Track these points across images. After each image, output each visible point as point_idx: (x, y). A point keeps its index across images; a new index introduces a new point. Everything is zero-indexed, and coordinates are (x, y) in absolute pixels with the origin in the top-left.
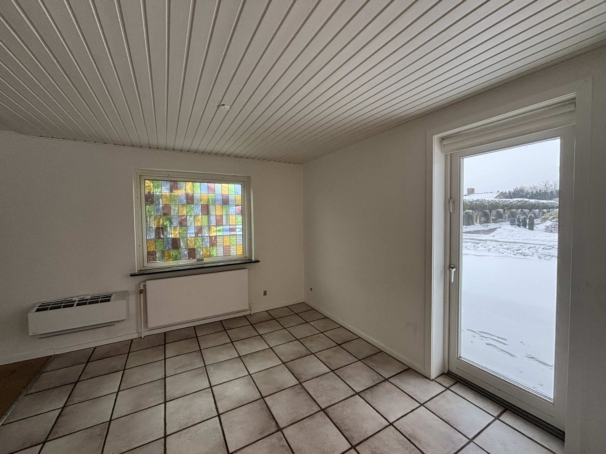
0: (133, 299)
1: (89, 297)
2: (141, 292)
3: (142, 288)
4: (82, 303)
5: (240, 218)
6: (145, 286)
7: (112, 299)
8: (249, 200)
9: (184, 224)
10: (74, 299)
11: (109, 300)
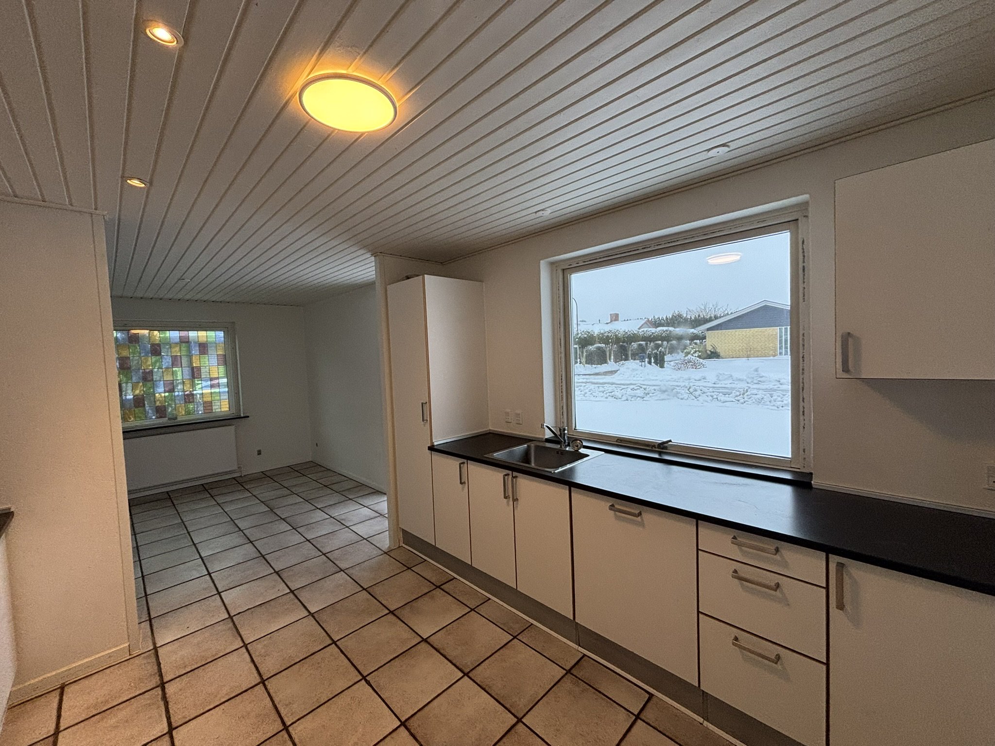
5: (222, 369)
8: (234, 348)
9: (149, 379)
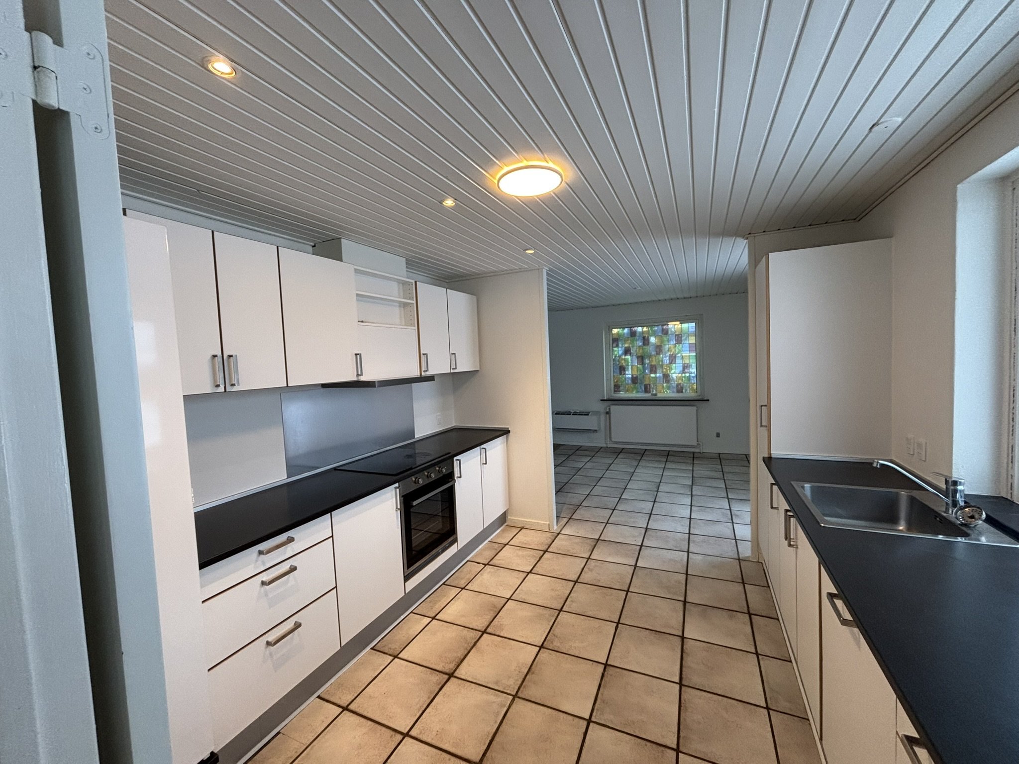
0: (603, 417)
1: (578, 411)
2: (607, 413)
3: (608, 410)
4: (575, 414)
6: (609, 409)
7: (590, 414)
10: (572, 411)
11: (588, 415)
